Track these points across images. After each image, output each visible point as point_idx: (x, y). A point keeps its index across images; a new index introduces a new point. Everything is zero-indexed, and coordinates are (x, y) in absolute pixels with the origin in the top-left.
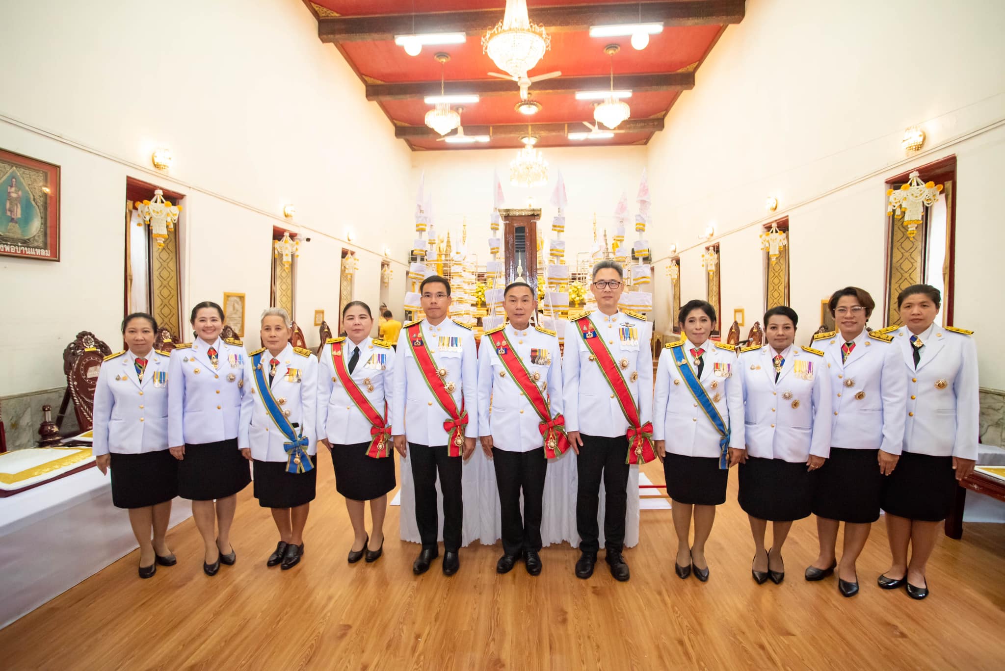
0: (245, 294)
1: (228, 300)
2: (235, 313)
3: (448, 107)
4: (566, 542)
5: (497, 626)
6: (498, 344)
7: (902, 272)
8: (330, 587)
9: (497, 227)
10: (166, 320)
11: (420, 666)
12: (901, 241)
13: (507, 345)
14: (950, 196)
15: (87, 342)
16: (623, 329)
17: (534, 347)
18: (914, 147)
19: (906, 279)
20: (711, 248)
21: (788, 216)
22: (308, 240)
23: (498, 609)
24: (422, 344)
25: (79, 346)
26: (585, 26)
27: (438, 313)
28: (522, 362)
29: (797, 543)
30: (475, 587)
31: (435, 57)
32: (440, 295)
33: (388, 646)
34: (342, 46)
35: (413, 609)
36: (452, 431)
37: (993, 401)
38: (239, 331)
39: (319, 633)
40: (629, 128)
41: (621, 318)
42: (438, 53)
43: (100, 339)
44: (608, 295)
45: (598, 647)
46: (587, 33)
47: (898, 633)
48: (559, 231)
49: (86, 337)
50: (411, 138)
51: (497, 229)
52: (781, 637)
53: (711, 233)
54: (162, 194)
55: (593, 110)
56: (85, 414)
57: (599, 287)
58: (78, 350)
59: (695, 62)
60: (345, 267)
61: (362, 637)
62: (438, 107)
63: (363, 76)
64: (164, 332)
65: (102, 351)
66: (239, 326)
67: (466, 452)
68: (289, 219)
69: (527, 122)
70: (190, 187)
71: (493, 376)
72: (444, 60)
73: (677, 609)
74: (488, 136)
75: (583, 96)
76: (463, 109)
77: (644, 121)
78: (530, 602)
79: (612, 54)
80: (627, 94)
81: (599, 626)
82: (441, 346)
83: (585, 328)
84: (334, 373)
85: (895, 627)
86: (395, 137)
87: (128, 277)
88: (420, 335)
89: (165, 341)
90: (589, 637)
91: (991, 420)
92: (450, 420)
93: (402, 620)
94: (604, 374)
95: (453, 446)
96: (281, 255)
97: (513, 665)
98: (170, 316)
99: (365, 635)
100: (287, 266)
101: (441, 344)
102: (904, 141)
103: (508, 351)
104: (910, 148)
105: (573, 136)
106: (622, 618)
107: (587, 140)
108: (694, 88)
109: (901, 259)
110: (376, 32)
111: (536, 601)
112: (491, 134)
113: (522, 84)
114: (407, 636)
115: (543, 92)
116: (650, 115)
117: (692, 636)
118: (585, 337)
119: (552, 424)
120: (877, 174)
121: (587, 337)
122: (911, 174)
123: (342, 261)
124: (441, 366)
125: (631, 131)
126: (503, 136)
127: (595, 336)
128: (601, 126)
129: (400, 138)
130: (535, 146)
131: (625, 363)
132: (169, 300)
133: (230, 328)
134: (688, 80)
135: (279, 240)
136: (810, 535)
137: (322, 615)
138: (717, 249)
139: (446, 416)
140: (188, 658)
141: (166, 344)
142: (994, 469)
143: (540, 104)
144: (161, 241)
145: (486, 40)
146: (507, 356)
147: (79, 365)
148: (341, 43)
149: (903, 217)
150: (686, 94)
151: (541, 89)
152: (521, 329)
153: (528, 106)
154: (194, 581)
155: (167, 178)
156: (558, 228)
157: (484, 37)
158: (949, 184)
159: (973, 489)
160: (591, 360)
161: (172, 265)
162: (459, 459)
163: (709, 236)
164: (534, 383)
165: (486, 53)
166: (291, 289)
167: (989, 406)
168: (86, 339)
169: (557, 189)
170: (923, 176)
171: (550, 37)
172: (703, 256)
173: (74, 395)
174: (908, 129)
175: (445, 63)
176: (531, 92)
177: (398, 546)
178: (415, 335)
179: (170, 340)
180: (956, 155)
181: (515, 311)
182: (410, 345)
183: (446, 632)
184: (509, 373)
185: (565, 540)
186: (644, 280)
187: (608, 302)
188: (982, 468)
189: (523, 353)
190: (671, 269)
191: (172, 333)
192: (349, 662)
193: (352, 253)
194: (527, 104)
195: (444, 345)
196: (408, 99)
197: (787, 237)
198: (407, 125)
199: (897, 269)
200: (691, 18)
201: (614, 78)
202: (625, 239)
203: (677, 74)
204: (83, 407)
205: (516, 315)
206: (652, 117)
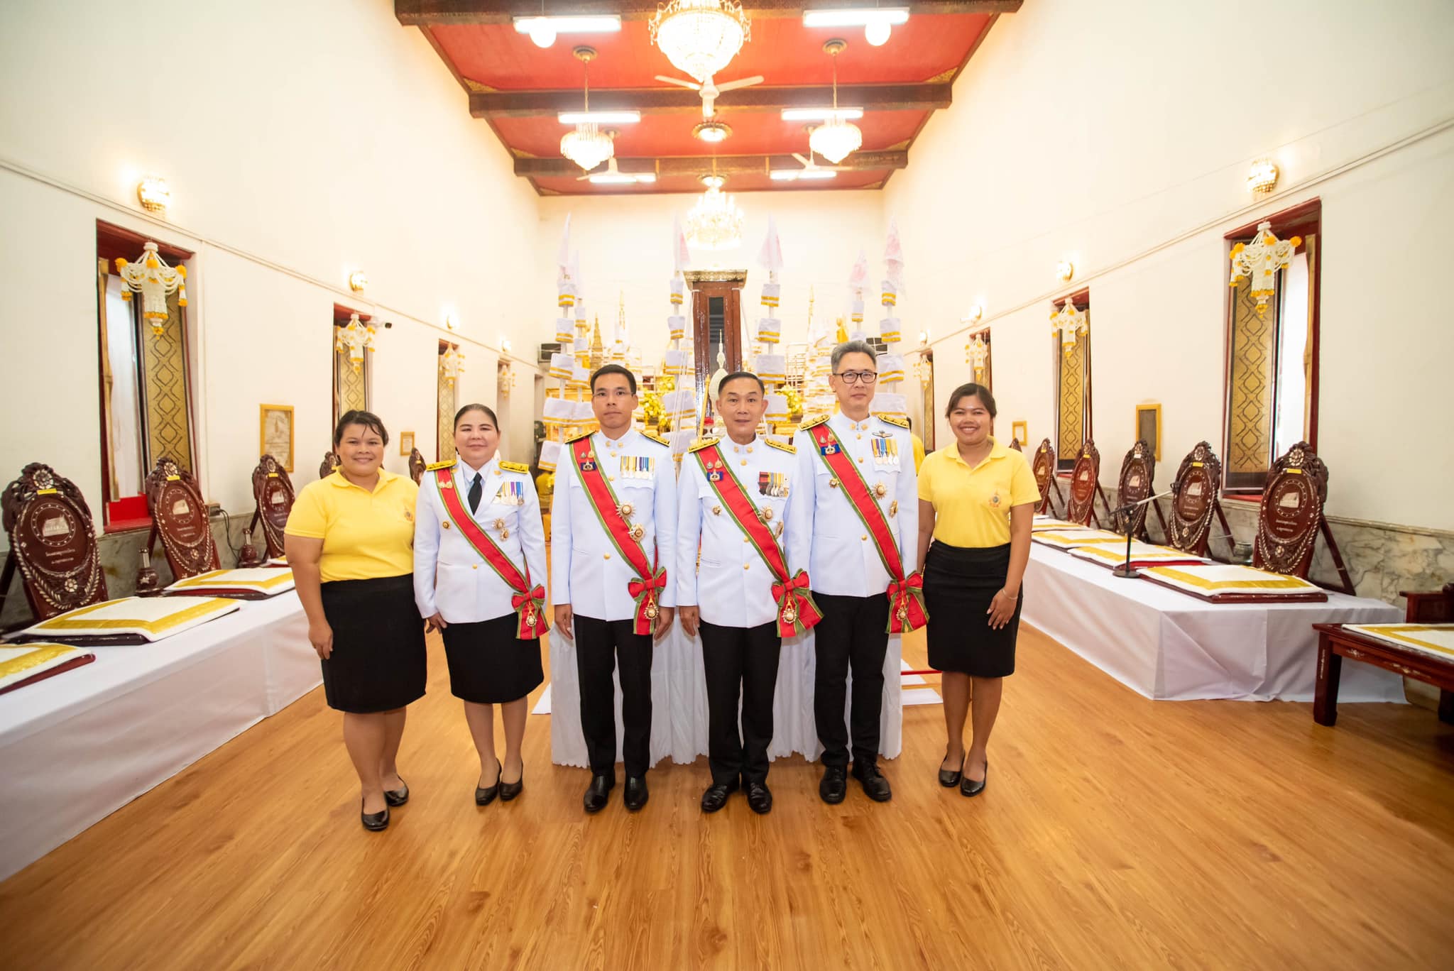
0: (293, 408)
1: (266, 416)
2: (279, 437)
3: (595, 128)
4: (798, 753)
5: (709, 880)
6: (710, 465)
7: (1247, 363)
8: (451, 838)
9: (680, 299)
10: (170, 447)
11: (601, 946)
12: (1246, 320)
13: (723, 467)
14: (1313, 256)
15: (40, 481)
16: (877, 440)
17: (764, 470)
18: (1264, 188)
19: (1253, 373)
20: (979, 336)
21: (1088, 288)
22: (388, 325)
23: (709, 856)
24: (595, 467)
25: (27, 487)
26: (796, 10)
27: (618, 420)
28: (746, 493)
29: (1120, 742)
30: (671, 826)
31: (575, 53)
32: (620, 392)
33: (549, 921)
34: (431, 31)
35: (581, 864)
36: (642, 596)
37: (1371, 537)
38: (287, 462)
39: (440, 906)
40: (858, 164)
41: (874, 425)
42: (578, 47)
43: (62, 476)
44: (861, 392)
45: (860, 901)
46: (798, 21)
47: (1268, 856)
48: (772, 306)
49: (38, 472)
50: (539, 176)
51: (680, 303)
52: (1114, 871)
53: (978, 315)
54: (157, 250)
55: (808, 136)
56: (42, 592)
57: (847, 380)
58: (26, 492)
59: (953, 68)
60: (444, 368)
61: (508, 909)
62: (580, 128)
63: (465, 80)
64: (167, 464)
65: (66, 493)
66: (286, 455)
67: (661, 627)
68: (358, 293)
69: (711, 153)
70: (201, 241)
71: (702, 512)
72: (587, 57)
73: (965, 841)
74: (654, 174)
75: (792, 115)
76: (615, 133)
77: (880, 154)
78: (754, 842)
79: (835, 53)
80: (857, 113)
81: (858, 871)
82: (625, 471)
83: (823, 440)
84: (445, 515)
85: (1263, 848)
86: (514, 175)
87: (106, 379)
88: (591, 454)
89: (170, 478)
90: (845, 888)
91: (1368, 563)
92: (638, 580)
93: (566, 881)
94: (853, 506)
95: (642, 620)
96: (347, 348)
97: (738, 934)
98: (175, 441)
99: (511, 905)
100: (357, 364)
101: (624, 467)
102: (1250, 178)
103: (725, 477)
104: (1258, 189)
105: (778, 175)
106: (889, 858)
107: (797, 181)
108: (952, 107)
109: (1246, 344)
110: (485, 11)
111: (763, 842)
112: (658, 171)
113: (705, 93)
114: (574, 904)
115: (735, 108)
116: (888, 146)
117: (990, 877)
118: (823, 453)
119: (790, 585)
120: (1212, 226)
121: (827, 452)
122: (1259, 226)
123: (439, 358)
124: (623, 500)
125: (861, 169)
126: (675, 174)
127: (838, 451)
128: (821, 160)
129: (522, 176)
130: (722, 189)
131: (881, 490)
132: (174, 416)
133: (272, 458)
134: (942, 95)
135: (344, 325)
136: (1138, 730)
137: (442, 880)
138: (986, 338)
139: (632, 574)
140: (235, 957)
141: (170, 482)
142: (1378, 628)
143: (729, 126)
144: (158, 323)
145: (655, 23)
146: (722, 483)
147: (28, 517)
148: (430, 26)
149: (1250, 285)
150: (939, 117)
151: (731, 104)
152: (744, 443)
153: (712, 129)
154: (237, 839)
155: (164, 225)
156: (770, 300)
157: (653, 19)
158: (1311, 239)
159: (1351, 656)
160: (833, 486)
161: (176, 361)
162: (649, 638)
163: (975, 319)
164: (764, 522)
165: (656, 43)
166: (363, 400)
167: (1366, 545)
168: (39, 475)
169: (768, 245)
170: (1277, 229)
171: (750, 21)
172: (967, 347)
173: (22, 564)
174: (1255, 162)
175: (590, 62)
176: (718, 108)
177: (550, 772)
178: (583, 455)
179: (178, 478)
180: (1321, 198)
181: (736, 415)
182: (576, 470)
183: (633, 893)
184: (726, 508)
185: (796, 751)
186: (895, 375)
187: (858, 402)
188: (1363, 628)
189: (747, 479)
190: (919, 368)
191: (180, 467)
192: (491, 946)
193: (455, 347)
194: (711, 126)
195: (628, 468)
196: (533, 117)
197: (1088, 317)
198: (531, 156)
199: (1240, 359)
200: (948, 3)
201: (838, 90)
202: (864, 318)
203: (928, 86)
204: (37, 582)
205: (738, 421)
206: (891, 148)
